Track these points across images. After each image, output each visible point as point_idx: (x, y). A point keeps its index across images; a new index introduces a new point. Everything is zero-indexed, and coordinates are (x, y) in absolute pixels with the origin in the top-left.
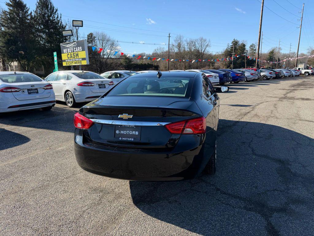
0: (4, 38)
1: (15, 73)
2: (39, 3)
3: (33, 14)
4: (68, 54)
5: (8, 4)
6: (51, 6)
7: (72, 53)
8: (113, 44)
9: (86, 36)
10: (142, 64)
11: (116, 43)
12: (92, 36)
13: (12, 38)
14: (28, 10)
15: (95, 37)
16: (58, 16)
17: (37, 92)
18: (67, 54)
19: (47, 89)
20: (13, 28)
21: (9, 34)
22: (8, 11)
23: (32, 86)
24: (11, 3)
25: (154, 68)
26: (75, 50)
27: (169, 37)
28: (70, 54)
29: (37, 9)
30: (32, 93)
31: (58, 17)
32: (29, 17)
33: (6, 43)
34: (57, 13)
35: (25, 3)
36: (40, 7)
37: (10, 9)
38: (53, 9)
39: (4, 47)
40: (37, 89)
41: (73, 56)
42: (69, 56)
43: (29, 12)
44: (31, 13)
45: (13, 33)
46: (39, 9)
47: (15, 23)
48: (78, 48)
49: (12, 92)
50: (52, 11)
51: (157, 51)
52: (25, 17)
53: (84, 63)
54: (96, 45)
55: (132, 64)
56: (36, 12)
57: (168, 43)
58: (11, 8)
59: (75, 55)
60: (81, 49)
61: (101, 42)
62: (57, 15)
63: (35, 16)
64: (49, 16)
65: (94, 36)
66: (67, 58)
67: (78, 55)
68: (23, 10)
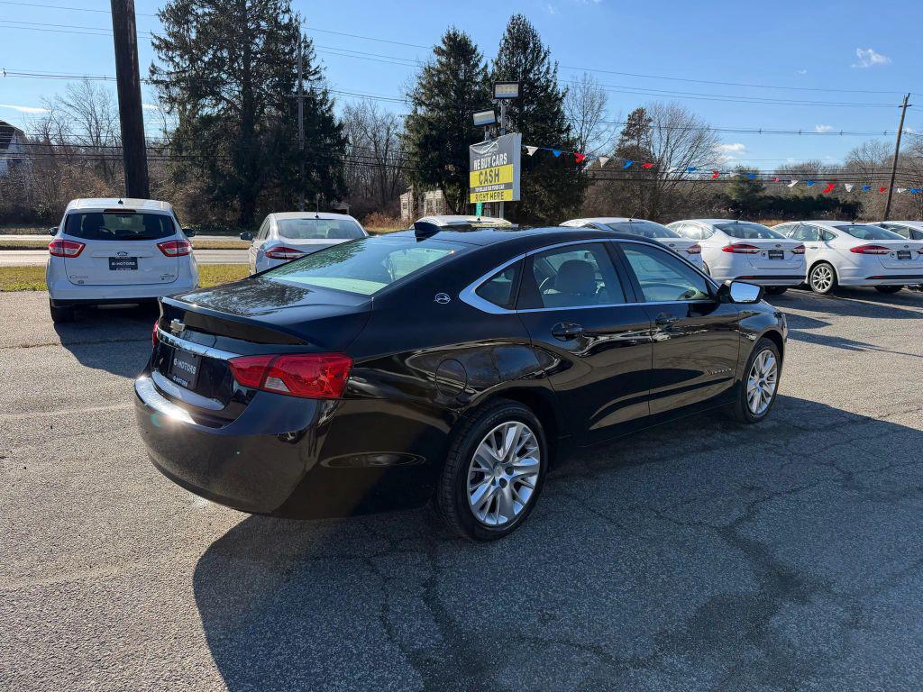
0: (418, 132)
2: (506, 41)
3: (490, 70)
4: (481, 173)
5: (439, 51)
6: (534, 44)
7: (488, 170)
8: (700, 138)
9: (626, 119)
10: (798, 197)
11: (708, 135)
12: (640, 118)
13: (434, 133)
14: (479, 61)
15: (650, 120)
16: (548, 68)
18: (478, 173)
20: (441, 109)
21: (430, 124)
22: (437, 66)
24: (444, 47)
25: (838, 211)
26: (495, 161)
27: (906, 106)
28: (484, 172)
29: (500, 55)
31: (547, 72)
32: (480, 78)
33: (419, 146)
34: (546, 61)
35: (473, 45)
36: (508, 48)
37: (440, 63)
38: (539, 51)
39: (415, 154)
41: (489, 178)
42: (482, 177)
43: (481, 66)
44: (486, 66)
45: (439, 120)
46: (506, 56)
47: (446, 95)
48: (501, 155)
49: (286, 258)
50: (537, 55)
51: (861, 154)
52: (470, 79)
53: (510, 196)
54: (648, 143)
55: (761, 199)
56: (497, 64)
57: (899, 126)
58: (444, 60)
59: (493, 174)
60: (505, 158)
61: (665, 133)
62: (547, 66)
63: (493, 74)
64: (527, 72)
65: (647, 116)
66: (478, 184)
67: (498, 175)
68: (467, 62)
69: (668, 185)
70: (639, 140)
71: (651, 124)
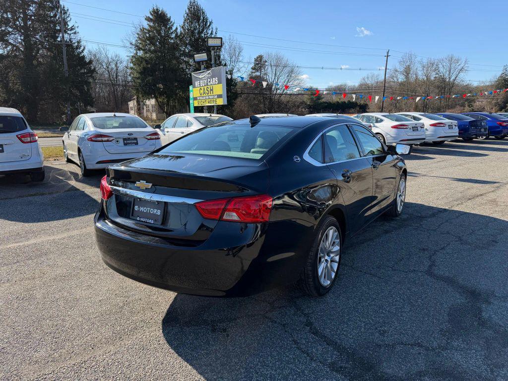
0: (139, 65)
1: (115, 115)
2: (187, 14)
3: (179, 31)
4: (201, 89)
5: (148, 19)
6: (204, 18)
7: (205, 87)
8: (292, 71)
9: (253, 60)
10: (338, 102)
11: (296, 69)
12: (261, 60)
13: (149, 66)
14: (172, 25)
15: (266, 62)
16: (212, 31)
17: (137, 144)
18: (199, 89)
19: (151, 139)
20: (152, 52)
21: (146, 61)
22: (147, 27)
23: (130, 134)
24: (151, 17)
25: (358, 109)
26: (210, 82)
27: (388, 56)
28: (202, 88)
29: (184, 23)
30: (129, 143)
31: (212, 34)
32: (173, 36)
33: (140, 73)
34: (211, 27)
35: (169, 16)
36: (188, 19)
37: (150, 26)
38: (207, 22)
39: (138, 78)
40: (136, 139)
41: (206, 92)
42: (202, 91)
43: (174, 28)
44: (177, 29)
45: (151, 59)
46: (187, 23)
47: (154, 45)
48: (214, 79)
49: (102, 141)
50: (206, 24)
51: (366, 80)
52: (168, 36)
53: (221, 102)
54: (266, 74)
55: (321, 103)
56: (183, 27)
57: (385, 66)
58: (151, 24)
59: (209, 90)
60: (217, 81)
61: (274, 68)
62: (211, 30)
63: (181, 33)
64: (200, 33)
65: (264, 60)
66: (199, 95)
67: (212, 90)
68: (165, 26)
69: (277, 97)
70: (261, 72)
71: (267, 64)
